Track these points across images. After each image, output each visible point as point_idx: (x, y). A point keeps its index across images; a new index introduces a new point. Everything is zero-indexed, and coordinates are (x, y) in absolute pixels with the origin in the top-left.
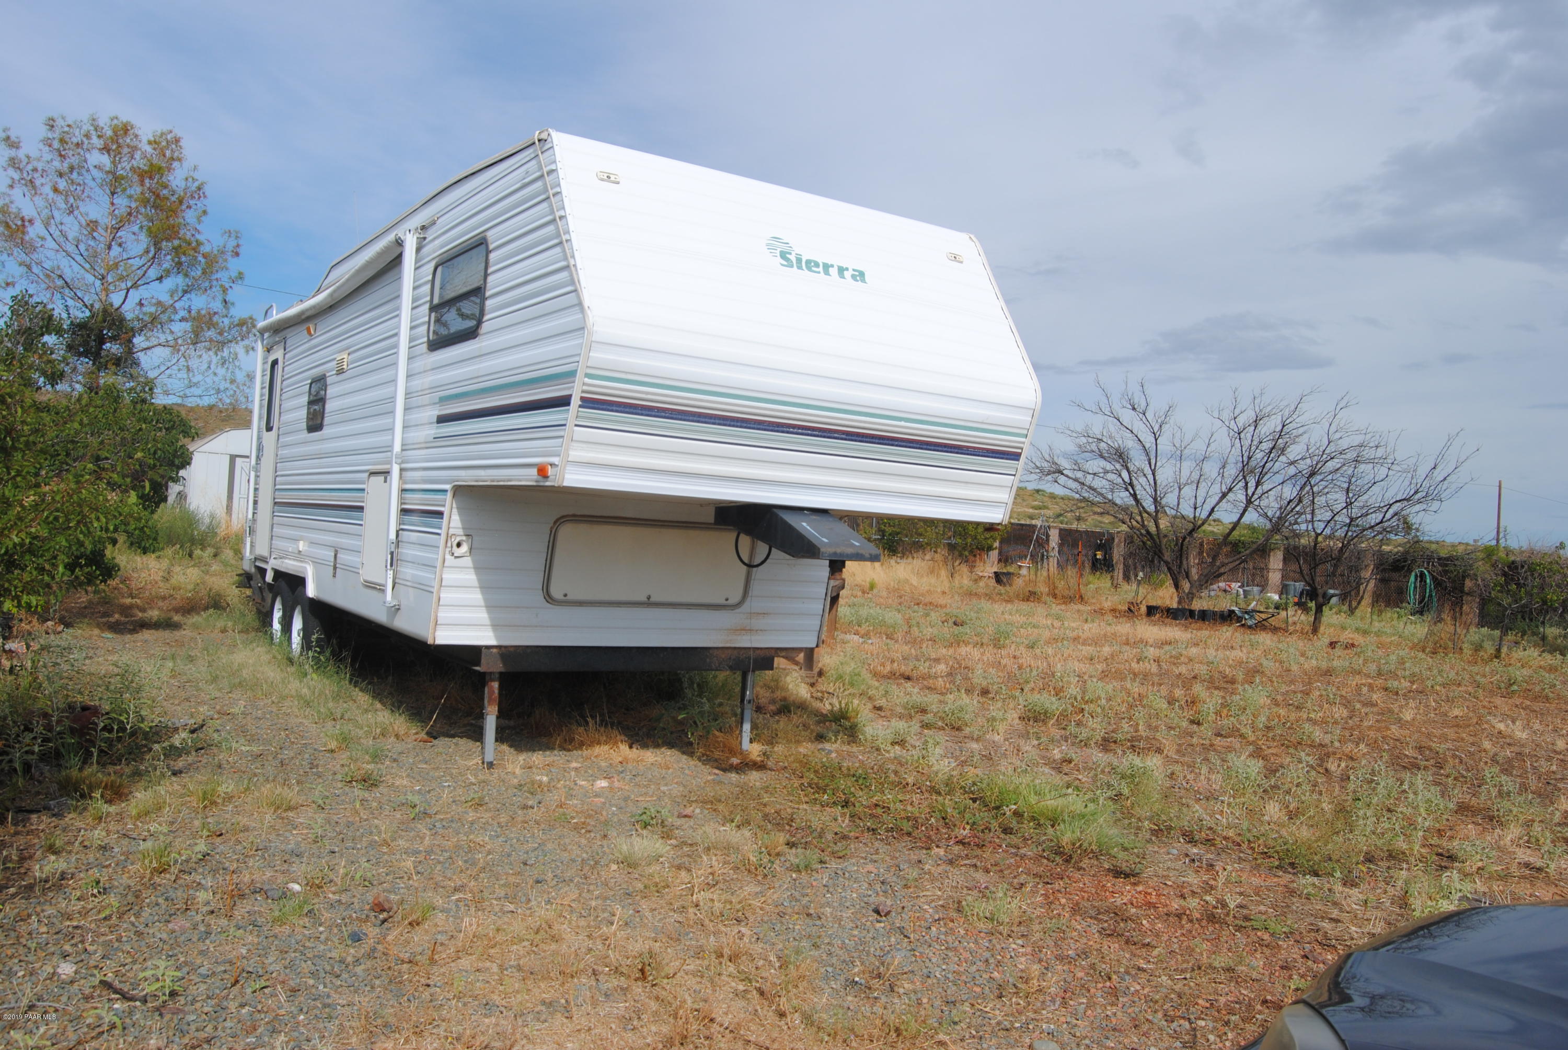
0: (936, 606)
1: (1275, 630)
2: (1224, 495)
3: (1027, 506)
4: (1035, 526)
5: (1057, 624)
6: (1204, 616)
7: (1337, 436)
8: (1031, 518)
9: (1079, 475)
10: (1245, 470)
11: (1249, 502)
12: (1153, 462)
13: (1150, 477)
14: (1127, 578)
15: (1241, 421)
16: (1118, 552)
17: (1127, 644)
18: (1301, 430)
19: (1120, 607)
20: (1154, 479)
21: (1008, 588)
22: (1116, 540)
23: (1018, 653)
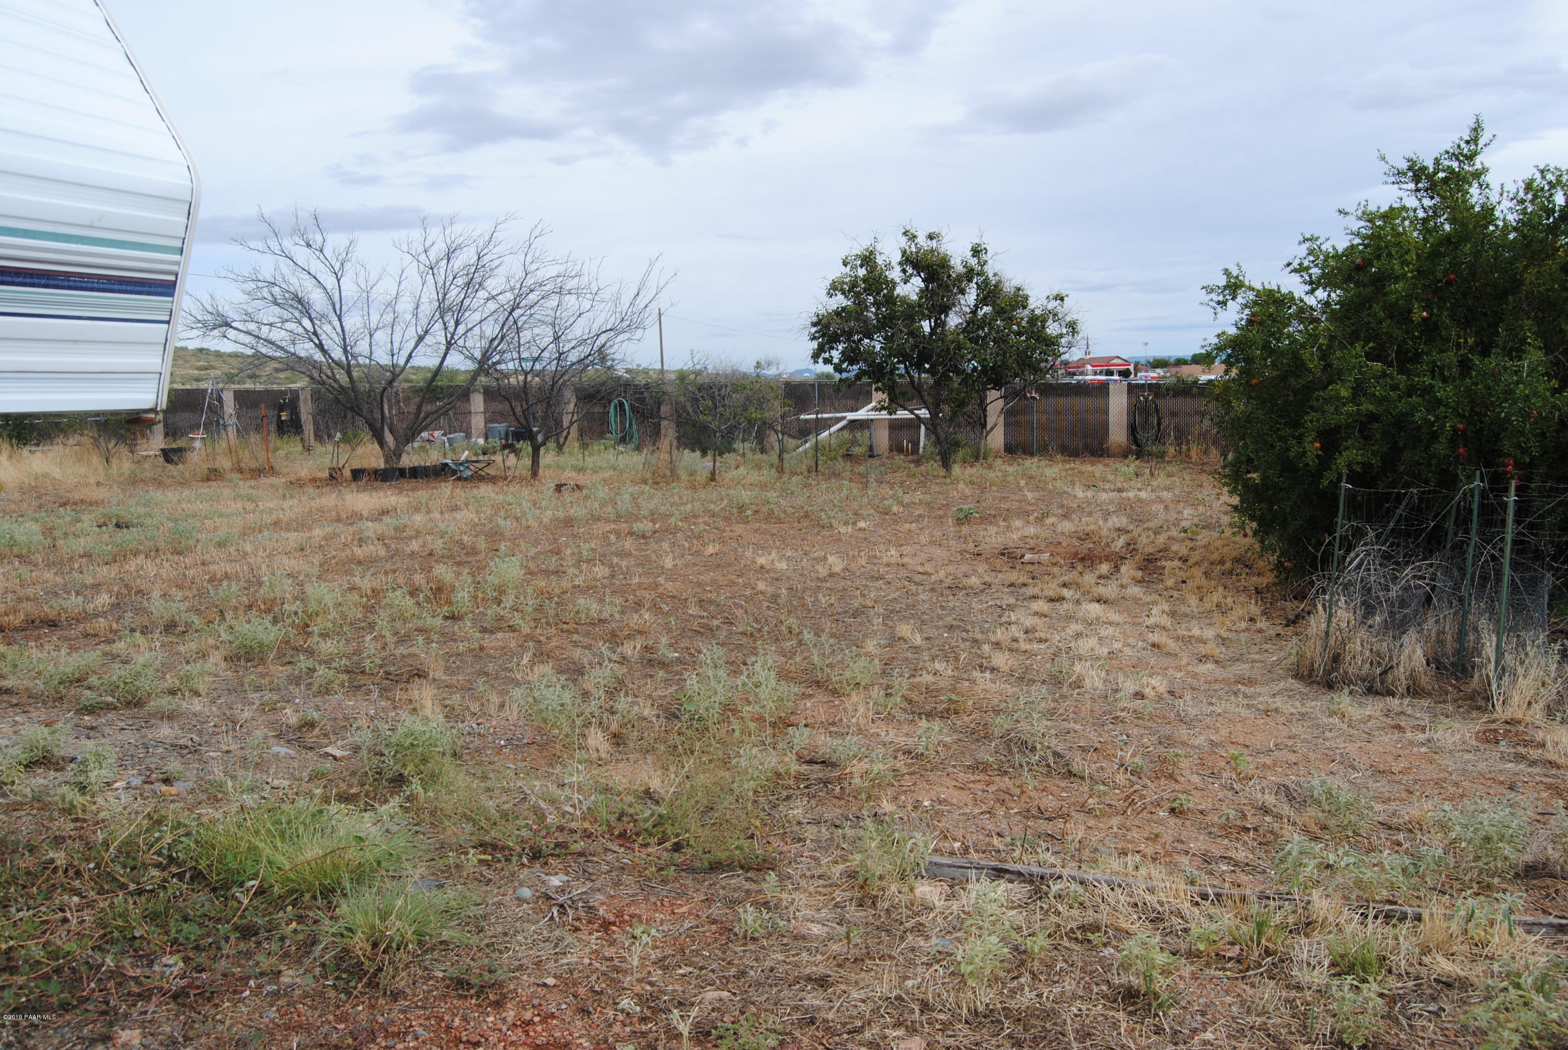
0: (91, 504)
1: (493, 480)
2: (421, 339)
3: (191, 367)
4: (205, 390)
5: (250, 506)
6: (416, 473)
7: (534, 267)
8: (198, 380)
9: (252, 327)
10: (442, 310)
11: (449, 345)
12: (338, 306)
13: (337, 323)
14: (318, 438)
15: (433, 254)
16: (306, 411)
17: (339, 520)
18: (496, 262)
19: (320, 475)
20: (342, 326)
21: (180, 467)
22: (302, 398)
23: (207, 557)
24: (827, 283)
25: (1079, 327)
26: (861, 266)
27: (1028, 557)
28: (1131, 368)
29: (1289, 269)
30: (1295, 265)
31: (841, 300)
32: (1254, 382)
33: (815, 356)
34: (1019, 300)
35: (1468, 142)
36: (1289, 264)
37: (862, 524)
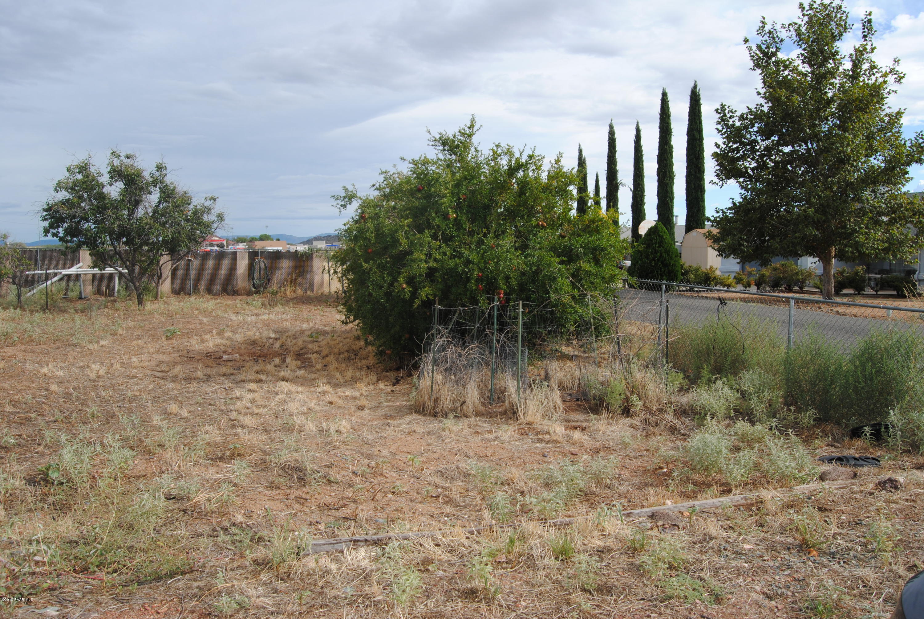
24: (55, 183)
25: (225, 216)
26: (79, 173)
27: (225, 357)
28: (225, 242)
29: (374, 188)
30: (377, 186)
31: (64, 195)
32: (370, 251)
33: (46, 231)
34: (186, 200)
35: (469, 128)
36: (374, 185)
37: (103, 343)
